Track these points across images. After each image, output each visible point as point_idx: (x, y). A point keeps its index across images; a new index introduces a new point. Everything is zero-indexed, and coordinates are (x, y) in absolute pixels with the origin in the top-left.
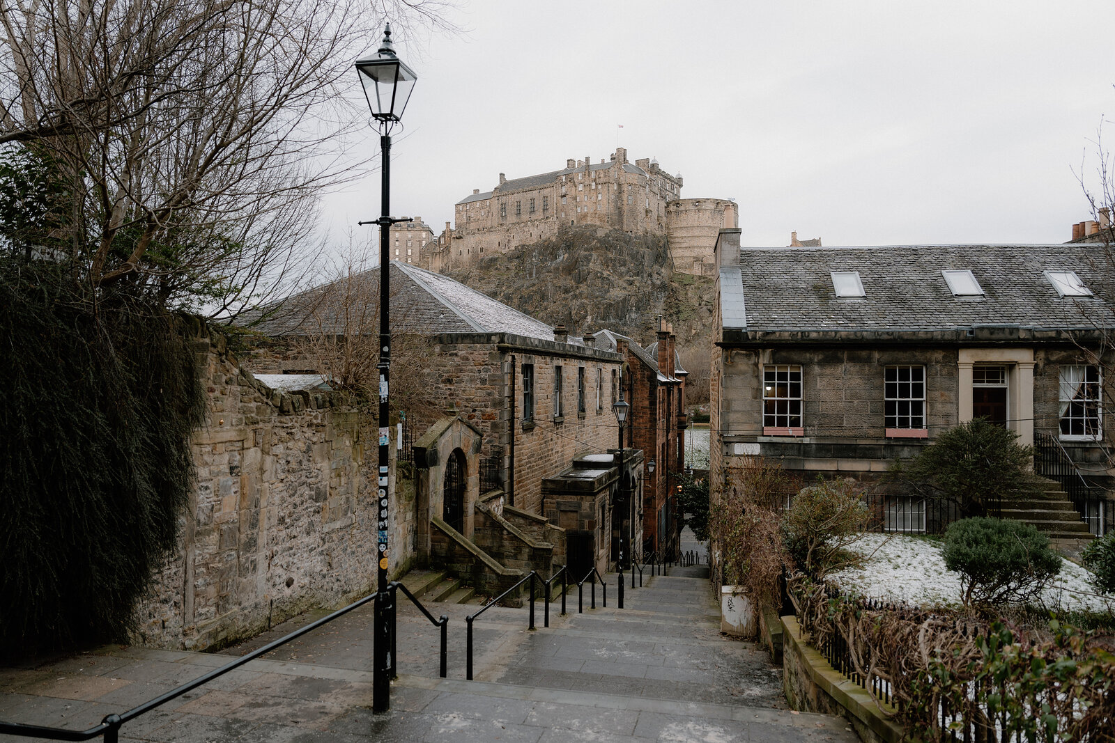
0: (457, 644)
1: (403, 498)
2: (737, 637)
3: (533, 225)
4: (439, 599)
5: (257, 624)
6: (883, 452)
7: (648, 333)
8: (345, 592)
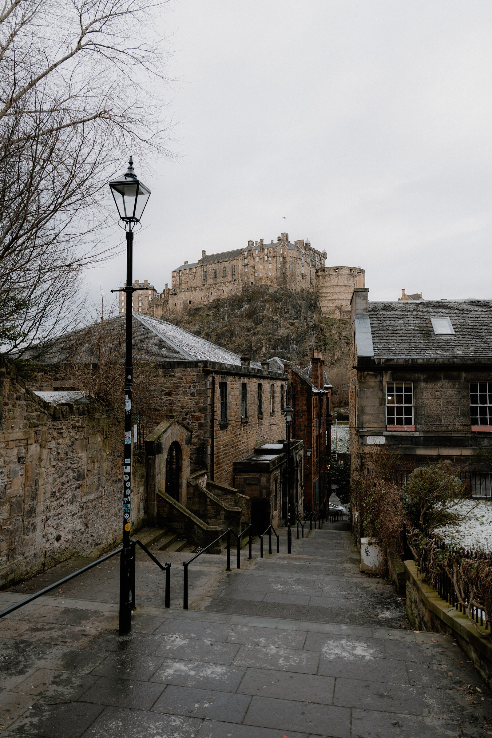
0: (177, 581)
1: (137, 476)
2: (372, 574)
3: (225, 285)
4: (163, 549)
5: (35, 568)
6: (470, 442)
7: (304, 359)
8: (97, 544)
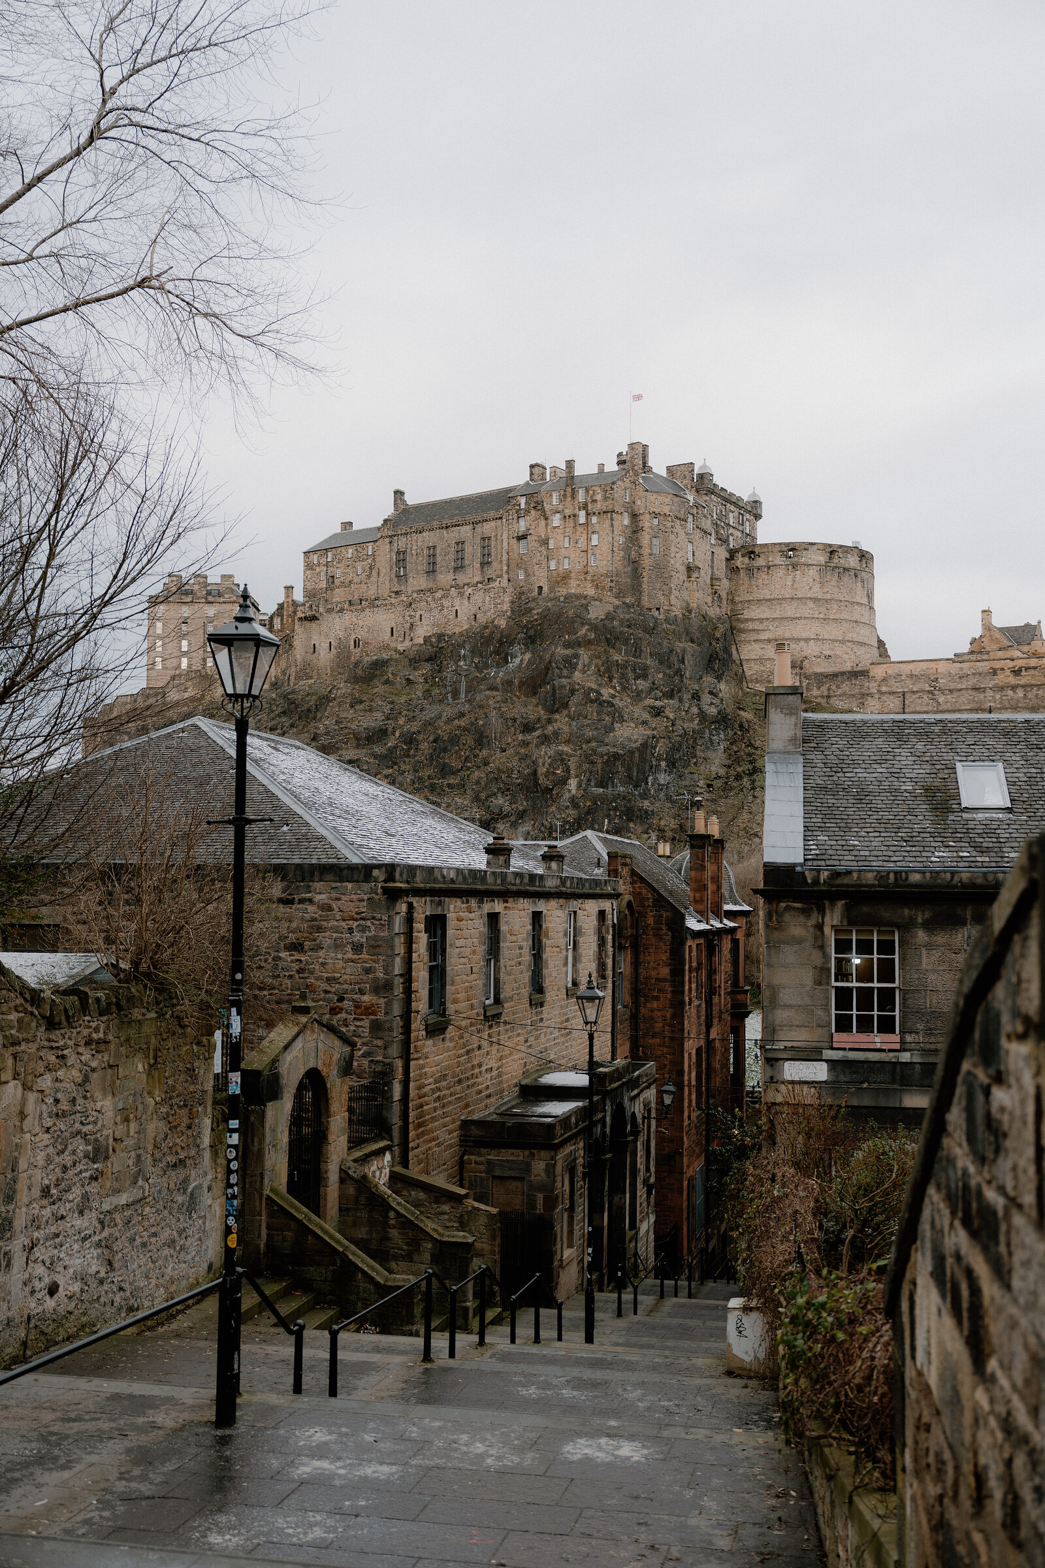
1: (222, 1154)
5: (9, 1350)
8: (131, 1309)
